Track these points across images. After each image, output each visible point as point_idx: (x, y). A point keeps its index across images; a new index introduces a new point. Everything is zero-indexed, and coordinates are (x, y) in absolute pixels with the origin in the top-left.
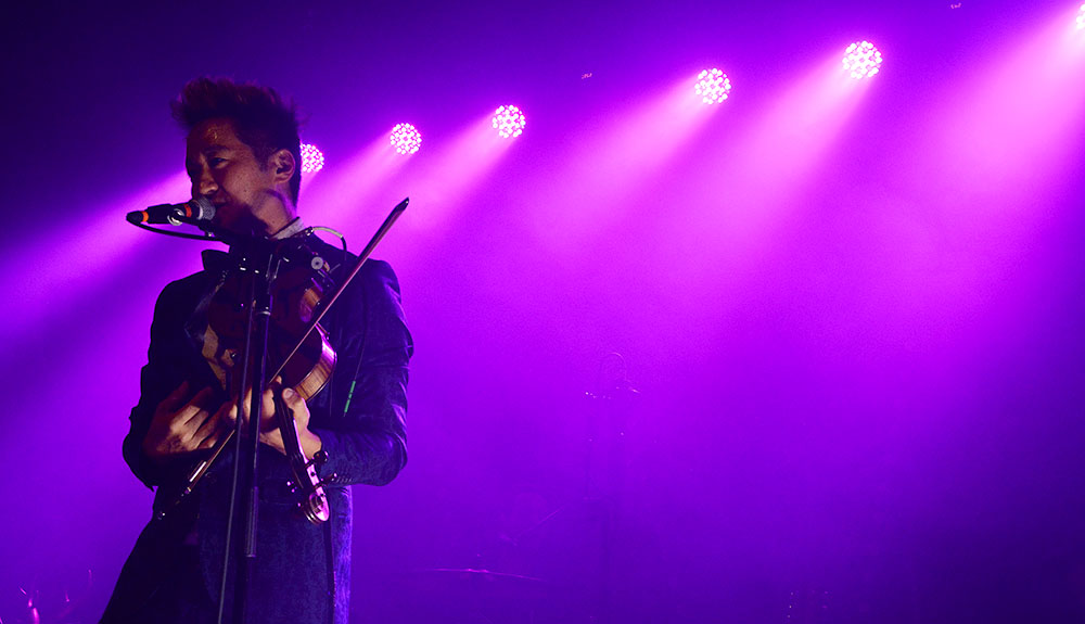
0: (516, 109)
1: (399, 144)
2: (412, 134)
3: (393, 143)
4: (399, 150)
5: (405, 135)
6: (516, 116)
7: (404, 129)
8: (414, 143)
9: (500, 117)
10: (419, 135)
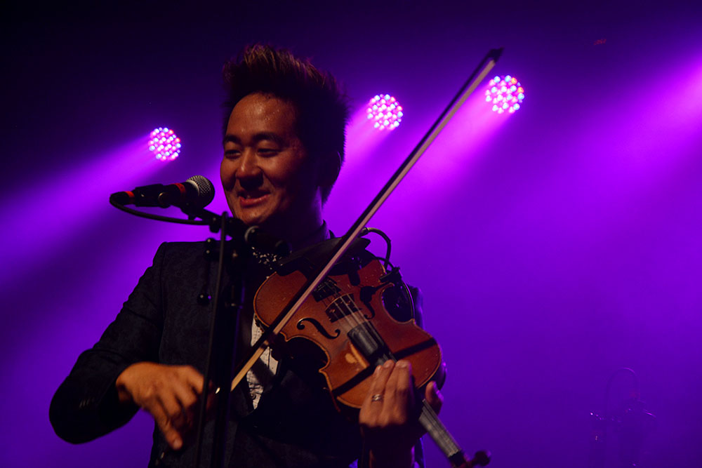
0: (514, 81)
1: (377, 118)
2: (393, 107)
3: (370, 116)
4: (377, 125)
5: (384, 107)
6: (514, 88)
7: (383, 101)
8: (395, 117)
9: (494, 90)
10: (400, 108)
